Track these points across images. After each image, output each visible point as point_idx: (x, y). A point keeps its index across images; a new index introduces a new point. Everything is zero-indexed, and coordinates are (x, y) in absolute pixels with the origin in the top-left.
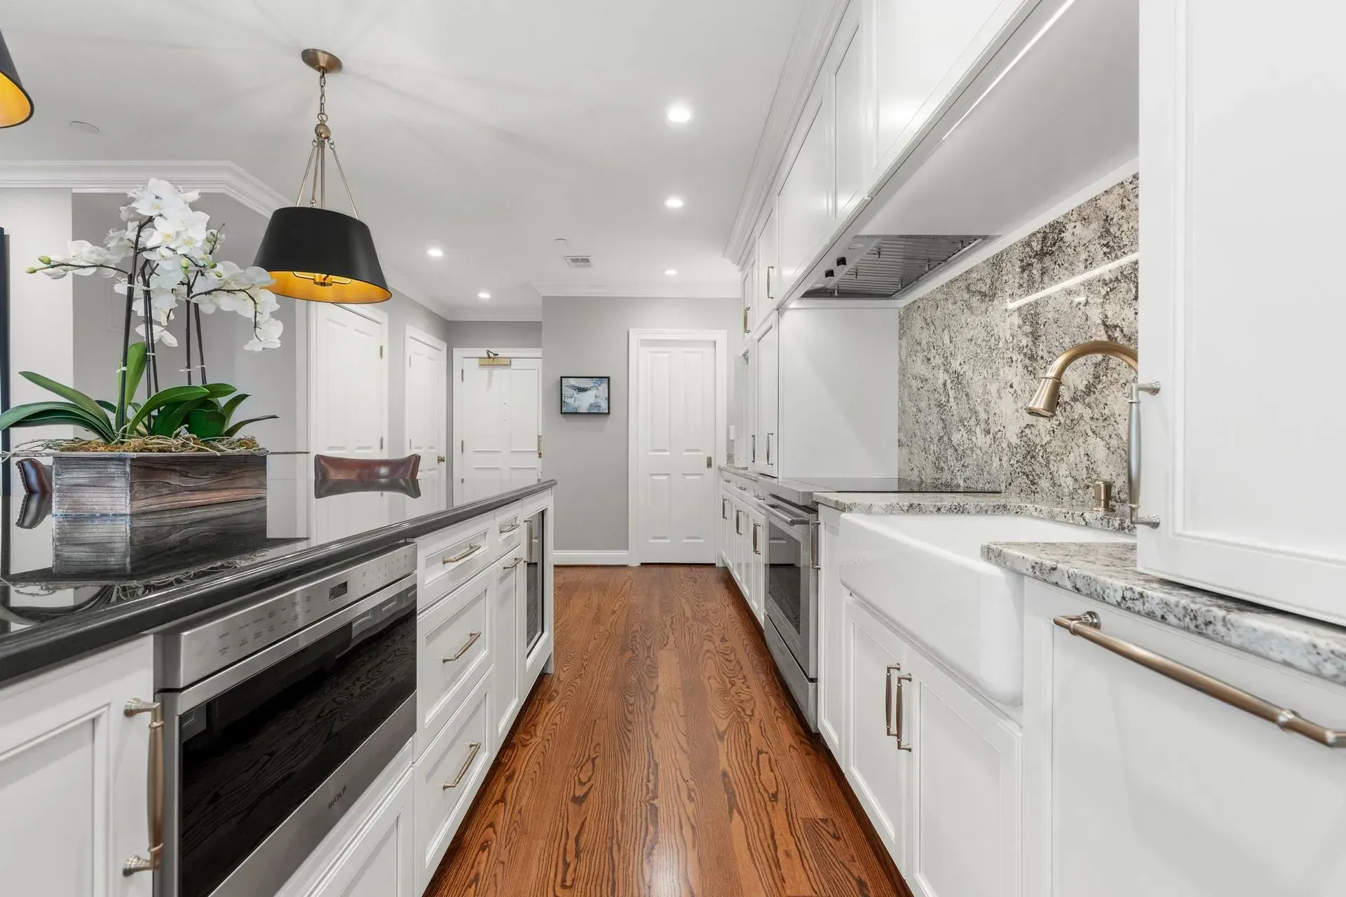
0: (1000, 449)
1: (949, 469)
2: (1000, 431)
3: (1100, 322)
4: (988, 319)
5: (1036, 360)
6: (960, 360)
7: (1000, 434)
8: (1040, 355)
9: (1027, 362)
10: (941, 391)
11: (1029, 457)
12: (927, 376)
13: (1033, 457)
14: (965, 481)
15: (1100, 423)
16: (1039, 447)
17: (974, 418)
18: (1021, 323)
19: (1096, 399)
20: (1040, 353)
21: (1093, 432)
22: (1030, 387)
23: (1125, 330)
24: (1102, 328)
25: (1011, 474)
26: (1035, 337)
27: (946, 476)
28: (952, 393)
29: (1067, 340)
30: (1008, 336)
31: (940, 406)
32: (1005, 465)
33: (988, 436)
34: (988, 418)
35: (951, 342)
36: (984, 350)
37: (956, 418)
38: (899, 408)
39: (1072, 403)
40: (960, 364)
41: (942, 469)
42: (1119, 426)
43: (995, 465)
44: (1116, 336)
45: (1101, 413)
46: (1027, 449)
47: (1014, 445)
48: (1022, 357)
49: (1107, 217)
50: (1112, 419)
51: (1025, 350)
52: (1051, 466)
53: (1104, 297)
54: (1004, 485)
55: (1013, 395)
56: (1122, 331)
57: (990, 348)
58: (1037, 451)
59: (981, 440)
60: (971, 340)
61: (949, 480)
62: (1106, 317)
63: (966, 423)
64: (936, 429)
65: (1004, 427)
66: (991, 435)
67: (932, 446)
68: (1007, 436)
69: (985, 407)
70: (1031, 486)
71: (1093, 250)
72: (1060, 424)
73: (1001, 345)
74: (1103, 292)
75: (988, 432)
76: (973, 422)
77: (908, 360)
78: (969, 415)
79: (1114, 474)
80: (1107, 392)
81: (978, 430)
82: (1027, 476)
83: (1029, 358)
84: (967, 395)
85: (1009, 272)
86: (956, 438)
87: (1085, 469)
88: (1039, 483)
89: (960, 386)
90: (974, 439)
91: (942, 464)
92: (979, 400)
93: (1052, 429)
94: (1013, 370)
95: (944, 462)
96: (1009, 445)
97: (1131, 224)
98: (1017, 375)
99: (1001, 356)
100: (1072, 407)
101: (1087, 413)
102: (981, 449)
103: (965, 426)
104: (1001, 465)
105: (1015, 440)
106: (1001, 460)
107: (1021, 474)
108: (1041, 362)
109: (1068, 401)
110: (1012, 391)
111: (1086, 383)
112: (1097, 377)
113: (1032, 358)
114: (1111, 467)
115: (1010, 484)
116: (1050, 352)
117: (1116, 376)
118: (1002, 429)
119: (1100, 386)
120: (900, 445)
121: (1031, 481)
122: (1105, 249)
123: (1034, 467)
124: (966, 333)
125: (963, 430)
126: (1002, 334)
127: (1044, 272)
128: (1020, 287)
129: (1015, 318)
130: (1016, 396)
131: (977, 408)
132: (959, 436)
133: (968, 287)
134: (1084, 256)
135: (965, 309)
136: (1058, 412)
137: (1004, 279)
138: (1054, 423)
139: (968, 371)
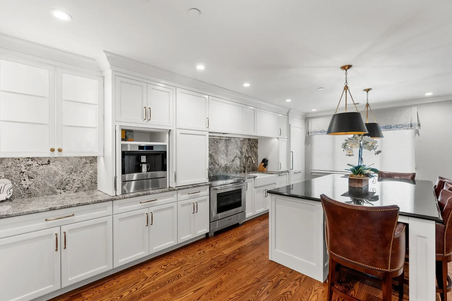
9: (226, 155)
14: (213, 175)
21: (235, 165)
24: (236, 153)
30: (223, 150)
42: (238, 164)
49: (236, 140)
56: (238, 154)
60: (214, 149)
66: (219, 166)
73: (221, 151)
75: (219, 165)
76: (215, 164)
81: (216, 165)
84: (213, 159)
90: (215, 167)
94: (223, 156)
96: (223, 167)
103: (213, 164)
105: (224, 166)
113: (227, 154)
116: (229, 154)
119: (236, 159)
122: (236, 144)
124: (213, 147)
125: (212, 165)
126: (221, 150)
127: (228, 143)
128: (225, 143)
129: (224, 148)
130: (224, 160)
131: (216, 161)
132: (211, 166)
133: (214, 139)
134: (234, 143)
135: (213, 143)
136: (231, 162)
137: (222, 141)
138: (230, 164)
139: (214, 154)
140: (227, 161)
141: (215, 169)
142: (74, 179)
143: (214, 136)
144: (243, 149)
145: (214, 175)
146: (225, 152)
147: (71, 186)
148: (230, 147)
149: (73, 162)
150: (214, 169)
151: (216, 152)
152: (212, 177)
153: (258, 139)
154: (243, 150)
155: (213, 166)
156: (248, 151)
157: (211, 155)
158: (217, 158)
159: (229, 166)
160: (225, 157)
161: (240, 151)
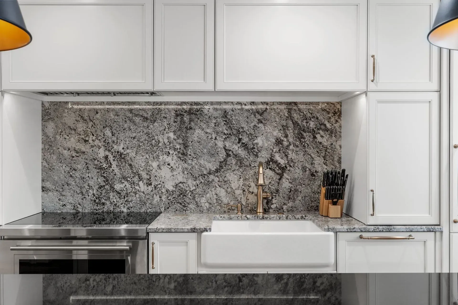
0: (160, 192)
1: (111, 203)
2: (160, 184)
3: (223, 147)
4: (150, 131)
5: (186, 155)
6: (122, 146)
7: (159, 186)
8: (189, 154)
9: (180, 155)
10: (103, 161)
11: (181, 196)
12: (83, 149)
13: (185, 195)
14: (128, 209)
15: (223, 183)
16: (188, 192)
17: (137, 177)
18: (176, 138)
19: (221, 174)
20: (189, 153)
21: (220, 186)
22: (182, 166)
23: (234, 152)
24: (224, 150)
25: (169, 203)
26: (186, 146)
27: (108, 207)
28: (114, 164)
29: (205, 150)
30: (166, 141)
31: (101, 168)
32: (164, 200)
33: (150, 187)
34: (150, 178)
35: (113, 135)
36: (146, 145)
38: (43, 167)
39: (208, 175)
40: (123, 149)
41: (103, 204)
42: (232, 184)
43: (156, 200)
44: (230, 153)
45: (223, 180)
46: (181, 192)
47: (171, 190)
48: (177, 153)
49: (226, 111)
50: (228, 182)
51: (179, 150)
52: (196, 199)
53: (224, 139)
54: (163, 209)
55: (170, 169)
56: (233, 152)
57: (152, 145)
58: (187, 193)
59: (142, 187)
60: (134, 138)
61: (112, 209)
62: (225, 146)
63: (129, 179)
65: (163, 183)
66: (153, 186)
67: (91, 191)
68: (166, 186)
69: (147, 172)
70: (183, 208)
71: (219, 121)
72: (201, 183)
73: (160, 145)
74: (224, 137)
75: (151, 184)
76: (136, 179)
77: (58, 137)
78: (132, 175)
79: (229, 201)
80: (226, 172)
81: (141, 183)
82: (181, 204)
83: (181, 154)
84: (130, 165)
85: (167, 113)
86: (118, 187)
87: (215, 200)
88: (189, 206)
89: (123, 160)
90: (137, 188)
91: (103, 201)
92: (142, 169)
93: (196, 184)
95: (106, 200)
96: (167, 191)
97: (236, 118)
98: (173, 160)
99: (161, 150)
100: (208, 176)
101: (216, 179)
102: (143, 192)
104: (161, 200)
105: (171, 188)
106: (160, 197)
107: (176, 203)
108: (190, 157)
109: (206, 174)
110: (170, 167)
111: (216, 168)
112: (221, 167)
113: (183, 154)
114: (228, 198)
115: (168, 208)
116: (195, 154)
117: (230, 167)
118: (161, 183)
119: (223, 170)
120: (44, 189)
121: (183, 206)
122: (225, 122)
123: (185, 200)
124: (128, 133)
125: (126, 182)
126: (161, 140)
127: (191, 120)
128: (175, 122)
129: (172, 135)
130: (172, 169)
131: (141, 172)
132: (122, 186)
133: (131, 111)
134: (214, 121)
135: (128, 122)
136: (200, 178)
137: (163, 115)
138: (198, 182)
139: (132, 153)
140: (186, 172)
141: (135, 193)
143: (134, 103)
144: (259, 139)
145: (132, 210)
146: (178, 146)
148: (198, 131)
150: (132, 194)
151: (140, 146)
152: (125, 214)
153: (340, 103)
154: (260, 141)
155: (128, 186)
156: (285, 143)
157: (121, 154)
158: (143, 165)
159: (194, 188)
160: (174, 161)
161: (243, 143)
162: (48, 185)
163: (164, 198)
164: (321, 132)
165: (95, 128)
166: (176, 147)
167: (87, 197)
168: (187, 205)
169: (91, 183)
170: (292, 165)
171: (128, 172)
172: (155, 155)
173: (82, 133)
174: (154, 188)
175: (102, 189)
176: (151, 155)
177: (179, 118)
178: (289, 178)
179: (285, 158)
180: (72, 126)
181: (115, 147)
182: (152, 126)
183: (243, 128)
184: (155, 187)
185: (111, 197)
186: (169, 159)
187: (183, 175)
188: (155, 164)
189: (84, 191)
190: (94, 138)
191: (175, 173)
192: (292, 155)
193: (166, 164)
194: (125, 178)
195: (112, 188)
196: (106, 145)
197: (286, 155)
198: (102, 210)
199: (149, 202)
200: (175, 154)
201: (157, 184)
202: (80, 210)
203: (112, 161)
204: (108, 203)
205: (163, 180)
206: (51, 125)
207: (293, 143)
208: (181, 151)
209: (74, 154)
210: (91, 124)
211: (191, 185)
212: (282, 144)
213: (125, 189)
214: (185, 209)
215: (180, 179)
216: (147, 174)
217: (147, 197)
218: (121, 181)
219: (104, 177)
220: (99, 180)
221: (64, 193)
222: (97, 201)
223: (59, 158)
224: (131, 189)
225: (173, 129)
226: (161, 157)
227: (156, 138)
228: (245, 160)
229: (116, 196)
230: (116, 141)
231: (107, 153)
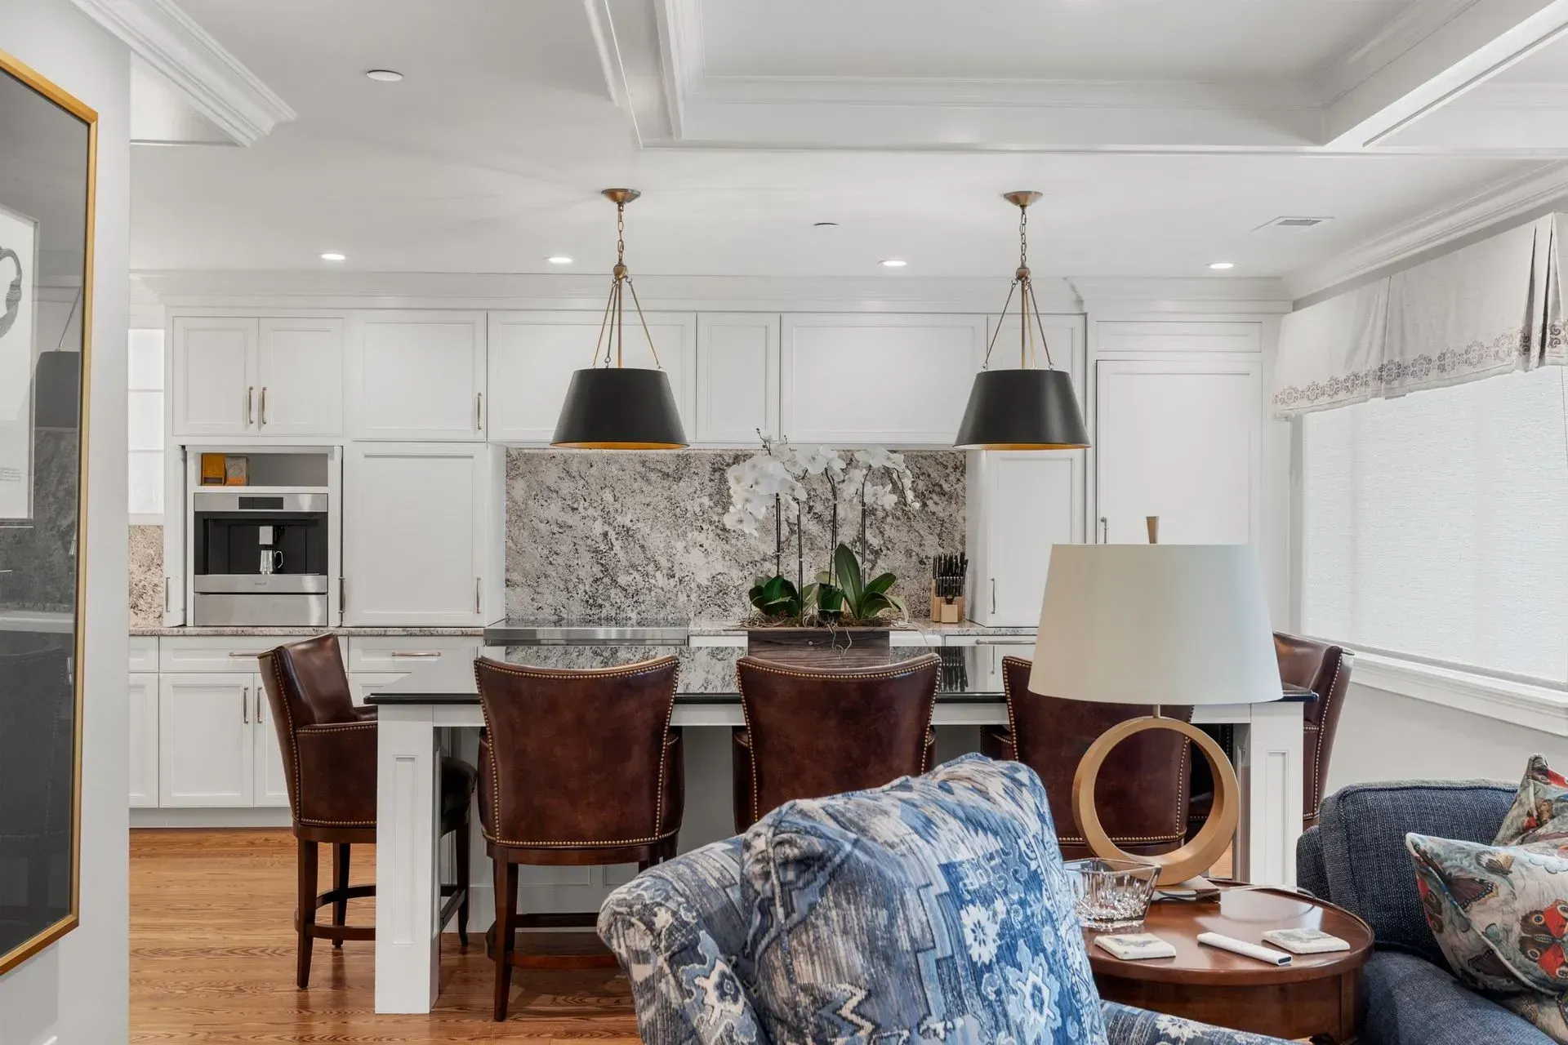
0: (688, 588)
1: (612, 605)
2: (687, 576)
4: (672, 494)
6: (629, 517)
7: (686, 579)
9: (719, 532)
10: (600, 539)
12: (570, 522)
16: (731, 587)
17: (652, 564)
18: (712, 504)
22: (722, 549)
25: (701, 606)
27: (607, 612)
28: (617, 545)
30: (697, 510)
31: (596, 551)
32: (694, 600)
33: (672, 580)
34: (673, 567)
35: (615, 501)
36: (667, 516)
37: (624, 562)
38: (508, 549)
40: (631, 521)
41: (601, 606)
43: (681, 600)
44: (795, 529)
46: (719, 588)
47: (704, 586)
48: (714, 528)
51: (717, 524)
52: (743, 599)
54: (693, 614)
55: (703, 552)
57: (675, 515)
58: (729, 590)
59: (661, 580)
60: (648, 505)
61: (613, 614)
63: (640, 569)
64: (587, 569)
65: (693, 574)
66: (676, 579)
67: (581, 587)
68: (697, 579)
69: (668, 558)
70: (723, 613)
72: (751, 574)
73: (688, 515)
75: (673, 576)
76: (651, 568)
77: (531, 503)
78: (645, 562)
80: (789, 558)
81: (658, 575)
82: (720, 606)
83: (721, 529)
84: (642, 547)
85: (698, 467)
86: (623, 580)
88: (732, 611)
89: (630, 539)
90: (651, 581)
91: (600, 601)
92: (659, 552)
93: (744, 577)
94: (703, 535)
95: (604, 600)
96: (698, 587)
98: (707, 539)
99: (689, 523)
100: (762, 564)
102: (662, 589)
103: (638, 571)
104: (689, 601)
105: (705, 583)
106: (688, 596)
107: (712, 606)
108: (733, 534)
109: (758, 560)
110: (703, 549)
111: (773, 551)
118: (690, 574)
120: (508, 583)
124: (640, 498)
125: (635, 574)
126: (689, 508)
128: (711, 480)
129: (706, 501)
130: (707, 553)
131: (657, 558)
132: (630, 578)
135: (639, 479)
136: (750, 566)
137: (693, 470)
138: (746, 573)
139: (644, 528)
140: (727, 558)
141: (650, 590)
142: (156, 585)
147: (150, 600)
149: (154, 541)
150: (644, 591)
151: (656, 517)
153: (964, 453)
155: (639, 578)
157: (628, 530)
158: (661, 546)
159: (740, 582)
160: (709, 541)
161: (815, 514)
162: (516, 577)
163: (694, 597)
164: (934, 496)
165: (587, 489)
166: (712, 520)
167: (575, 595)
168: (729, 608)
169: (582, 573)
170: (890, 547)
171: (638, 557)
172: (679, 531)
173: (568, 497)
174: (678, 583)
175: (599, 583)
176: (674, 532)
177: (717, 475)
178: (886, 567)
179: (880, 536)
180: (554, 486)
181: (619, 519)
182: (675, 487)
183: (815, 490)
184: (681, 581)
185: (612, 596)
186: (701, 538)
187: (722, 562)
188: (680, 545)
189: (571, 585)
190: (586, 504)
191: (710, 559)
192: (889, 532)
193: (698, 545)
194: (633, 566)
195: (614, 581)
196: (605, 516)
197: (881, 532)
198: (597, 616)
199: (671, 603)
200: (710, 529)
201: (683, 575)
202: (565, 616)
203: (613, 540)
204: (607, 604)
205: (692, 569)
206: (520, 486)
207: (892, 514)
208: (721, 526)
209: (556, 529)
210: (582, 482)
211: (735, 577)
212: (875, 515)
213: (633, 584)
214: (726, 613)
215: (719, 567)
216: (668, 560)
217: (668, 595)
218: (627, 571)
219: (602, 565)
220: (593, 569)
221: (538, 590)
222: (591, 601)
223: (532, 535)
224: (644, 583)
225: (709, 490)
226: (689, 535)
227: (682, 504)
228: (819, 539)
229: (620, 594)
230: (620, 510)
231: (606, 528)
